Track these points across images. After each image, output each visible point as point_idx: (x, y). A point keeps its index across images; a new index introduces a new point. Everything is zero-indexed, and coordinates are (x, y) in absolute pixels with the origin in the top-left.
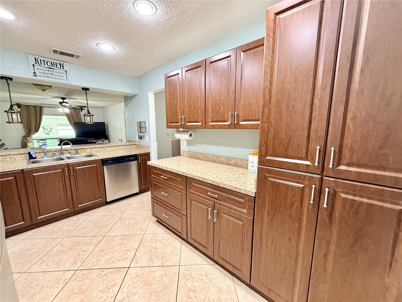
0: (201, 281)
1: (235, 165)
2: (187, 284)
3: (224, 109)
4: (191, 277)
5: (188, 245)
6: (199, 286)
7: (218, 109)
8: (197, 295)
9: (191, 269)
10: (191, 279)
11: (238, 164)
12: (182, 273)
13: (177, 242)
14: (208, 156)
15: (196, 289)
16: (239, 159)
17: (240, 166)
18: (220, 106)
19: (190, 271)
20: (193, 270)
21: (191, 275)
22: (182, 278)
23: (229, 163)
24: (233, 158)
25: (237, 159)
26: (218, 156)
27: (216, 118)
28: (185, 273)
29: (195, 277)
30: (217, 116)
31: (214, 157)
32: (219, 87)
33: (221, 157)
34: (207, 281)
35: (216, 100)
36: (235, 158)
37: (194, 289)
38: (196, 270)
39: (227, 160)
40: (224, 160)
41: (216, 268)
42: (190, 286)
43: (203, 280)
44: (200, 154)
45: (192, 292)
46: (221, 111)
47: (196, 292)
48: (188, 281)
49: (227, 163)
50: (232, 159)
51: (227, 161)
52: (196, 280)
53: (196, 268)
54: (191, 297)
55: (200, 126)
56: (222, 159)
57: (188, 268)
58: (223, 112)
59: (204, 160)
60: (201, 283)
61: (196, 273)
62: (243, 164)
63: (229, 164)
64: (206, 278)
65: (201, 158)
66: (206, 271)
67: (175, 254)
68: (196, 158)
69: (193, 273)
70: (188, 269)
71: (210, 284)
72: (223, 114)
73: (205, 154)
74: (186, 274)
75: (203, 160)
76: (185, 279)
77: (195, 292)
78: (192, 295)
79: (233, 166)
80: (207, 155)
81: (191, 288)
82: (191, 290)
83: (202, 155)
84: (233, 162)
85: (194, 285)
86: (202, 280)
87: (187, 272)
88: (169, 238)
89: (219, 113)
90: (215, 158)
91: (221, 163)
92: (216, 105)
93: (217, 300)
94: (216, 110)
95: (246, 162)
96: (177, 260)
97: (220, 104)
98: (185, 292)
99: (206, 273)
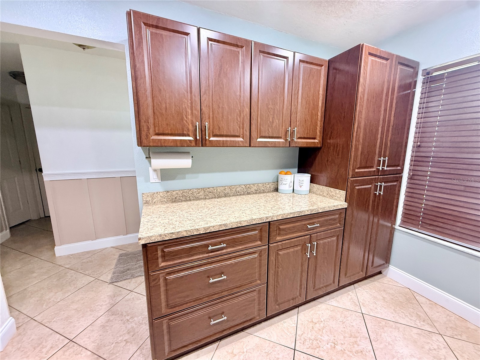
0: (321, 331)
1: (257, 192)
2: (325, 348)
3: (279, 121)
4: (315, 340)
5: (258, 326)
6: (328, 336)
7: (271, 120)
8: (339, 342)
9: (303, 337)
10: (318, 341)
11: (260, 190)
12: (308, 350)
13: (244, 340)
14: (216, 191)
15: (331, 339)
16: (260, 184)
17: (262, 192)
18: (274, 118)
19: (306, 339)
20: (305, 335)
21: (312, 340)
22: (316, 352)
23: (249, 191)
24: (253, 184)
25: (259, 184)
26: (233, 187)
27: (268, 133)
28: (308, 346)
29: (316, 336)
30: (270, 130)
31: (226, 189)
32: (273, 91)
33: (237, 186)
34: (322, 325)
35: (268, 109)
36: (256, 184)
37: (332, 343)
38: (305, 331)
39: (246, 188)
40: (242, 190)
41: (305, 311)
42: (329, 346)
43: (320, 328)
44: (199, 191)
45: (336, 346)
46: (275, 124)
47: (337, 341)
48: (321, 346)
49: (246, 193)
50: (253, 186)
51: (245, 190)
52: (319, 337)
53: (303, 330)
54: (342, 349)
55: (241, 143)
56: (238, 189)
57: (300, 339)
58: (278, 126)
59: (207, 197)
60: (323, 332)
61: (310, 333)
62: (265, 188)
63: (248, 194)
64: (317, 325)
65: (201, 197)
66: (308, 321)
67: (271, 351)
68: (188, 199)
69: (309, 336)
70: (303, 340)
71: (325, 324)
72: (278, 128)
73: (208, 188)
74: (310, 345)
75: (206, 199)
76: (318, 349)
77: (336, 343)
78: (341, 348)
79: (254, 193)
80: (212, 189)
81: (331, 346)
82: (333, 346)
83: (203, 191)
84: (254, 188)
85: (327, 341)
86: (319, 330)
87: (306, 343)
88: (230, 351)
89: (272, 127)
90: (228, 191)
91: (237, 195)
92: (268, 114)
93: (344, 325)
94: (268, 122)
95: (269, 186)
96: (284, 351)
97: (274, 115)
98: (336, 354)
99: (310, 322)
